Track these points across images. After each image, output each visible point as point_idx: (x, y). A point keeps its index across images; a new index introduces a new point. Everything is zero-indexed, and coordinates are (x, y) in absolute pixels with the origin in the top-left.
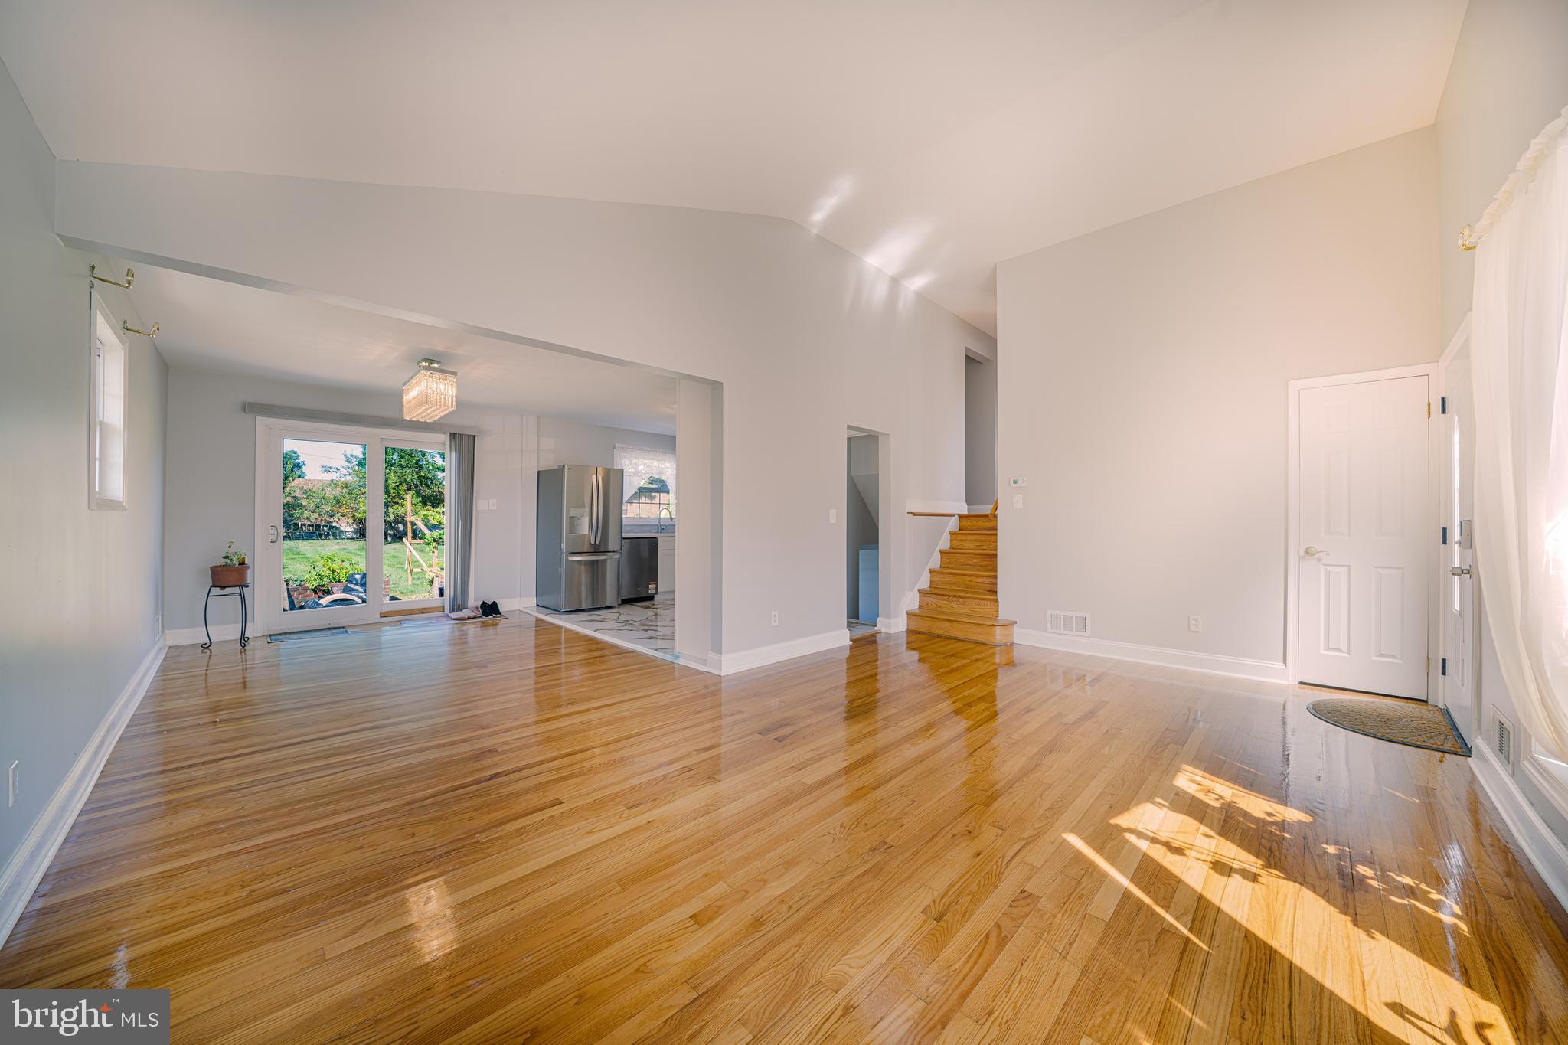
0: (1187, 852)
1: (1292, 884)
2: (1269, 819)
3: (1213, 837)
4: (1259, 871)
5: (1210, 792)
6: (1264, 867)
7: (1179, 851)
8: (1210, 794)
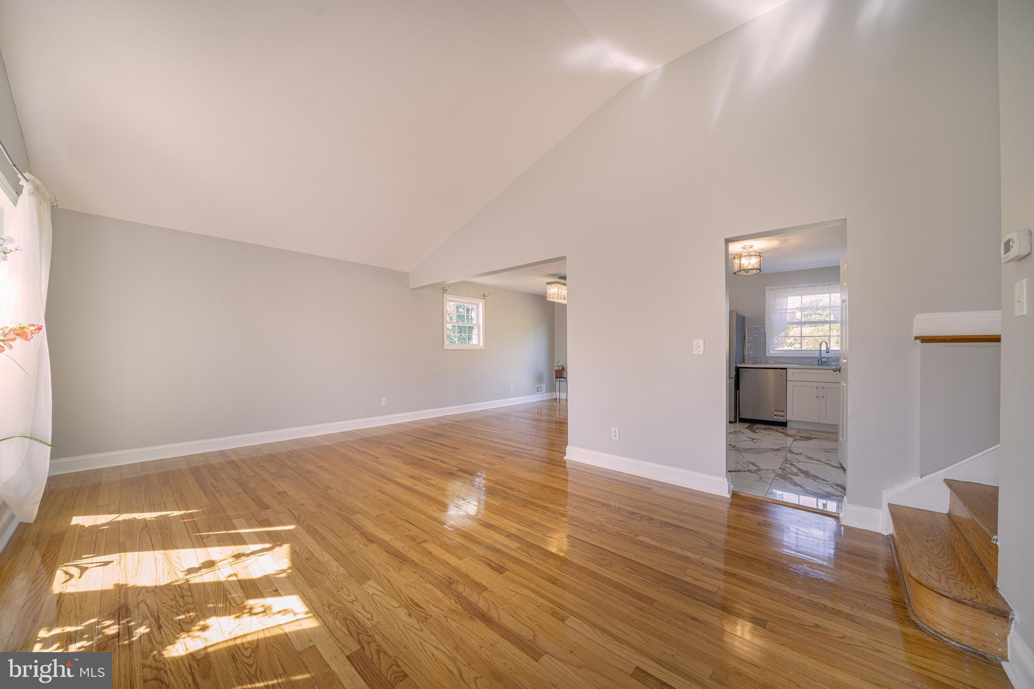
0: (233, 559)
1: (166, 583)
2: (202, 623)
3: (229, 577)
4: (188, 577)
5: (264, 612)
6: (187, 581)
7: (238, 556)
8: (261, 609)
